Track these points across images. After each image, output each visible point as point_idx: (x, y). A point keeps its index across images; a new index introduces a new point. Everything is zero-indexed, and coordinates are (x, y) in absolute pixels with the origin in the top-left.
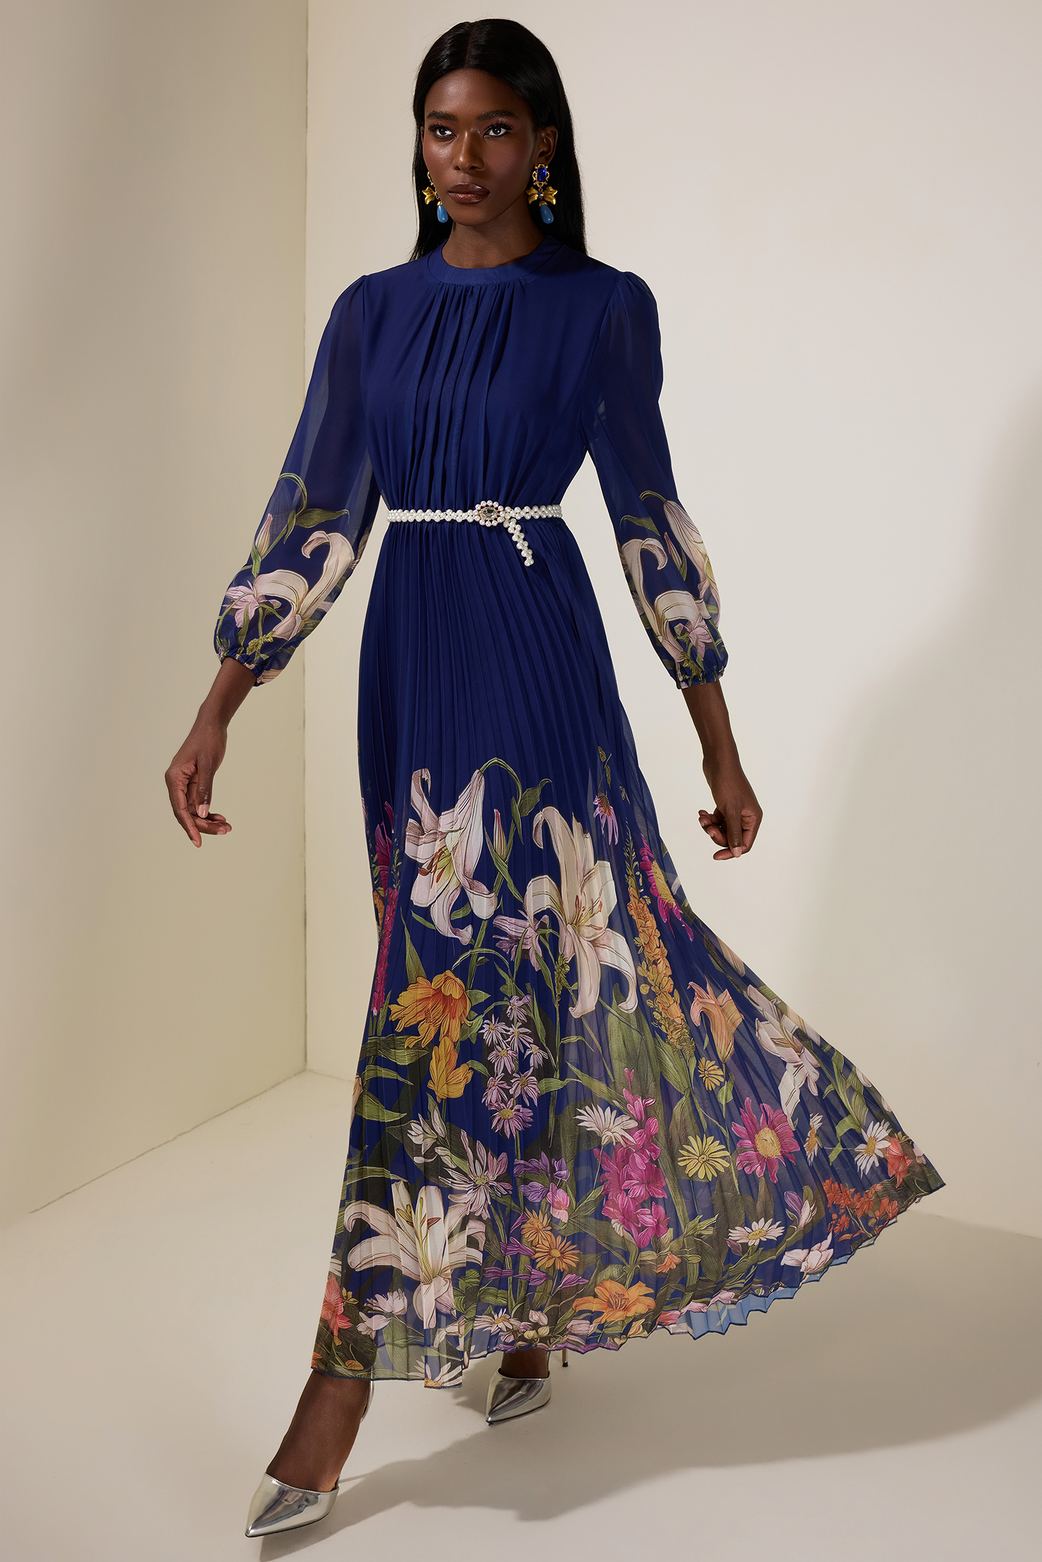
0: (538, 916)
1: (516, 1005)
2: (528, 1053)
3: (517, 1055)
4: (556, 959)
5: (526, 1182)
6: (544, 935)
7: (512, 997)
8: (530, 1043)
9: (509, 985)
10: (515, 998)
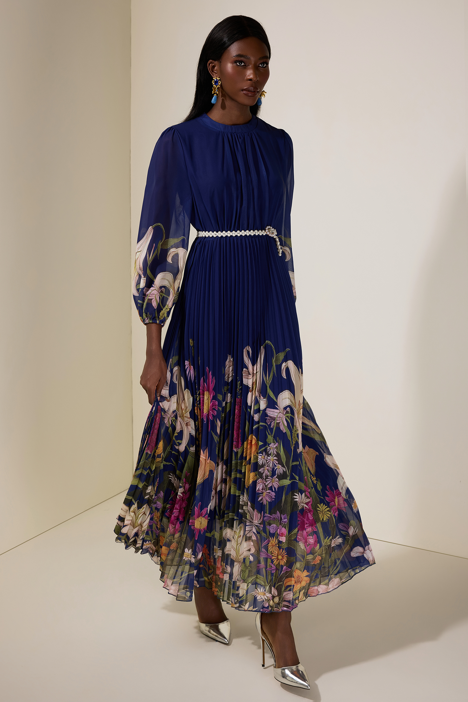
0: (285, 408)
1: (273, 447)
2: (276, 468)
3: (271, 469)
4: (293, 428)
5: (270, 524)
6: (288, 417)
7: (271, 443)
8: (277, 464)
9: (270, 438)
10: (272, 444)
